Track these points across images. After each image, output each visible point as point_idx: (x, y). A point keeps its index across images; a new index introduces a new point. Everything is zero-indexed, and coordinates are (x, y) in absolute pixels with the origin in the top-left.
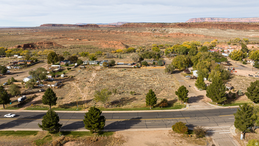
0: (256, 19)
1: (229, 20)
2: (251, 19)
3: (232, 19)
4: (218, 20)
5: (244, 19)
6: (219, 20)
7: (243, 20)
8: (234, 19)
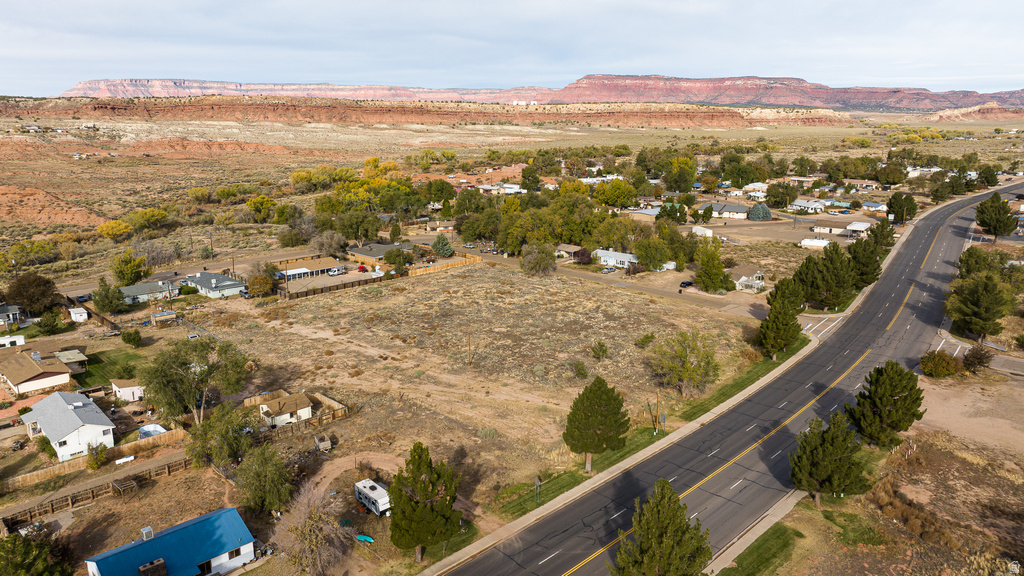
0: (324, 90)
1: (241, 90)
2: (312, 87)
3: (252, 87)
4: (200, 88)
5: (288, 87)
6: (205, 88)
7: (287, 90)
8: (257, 87)
